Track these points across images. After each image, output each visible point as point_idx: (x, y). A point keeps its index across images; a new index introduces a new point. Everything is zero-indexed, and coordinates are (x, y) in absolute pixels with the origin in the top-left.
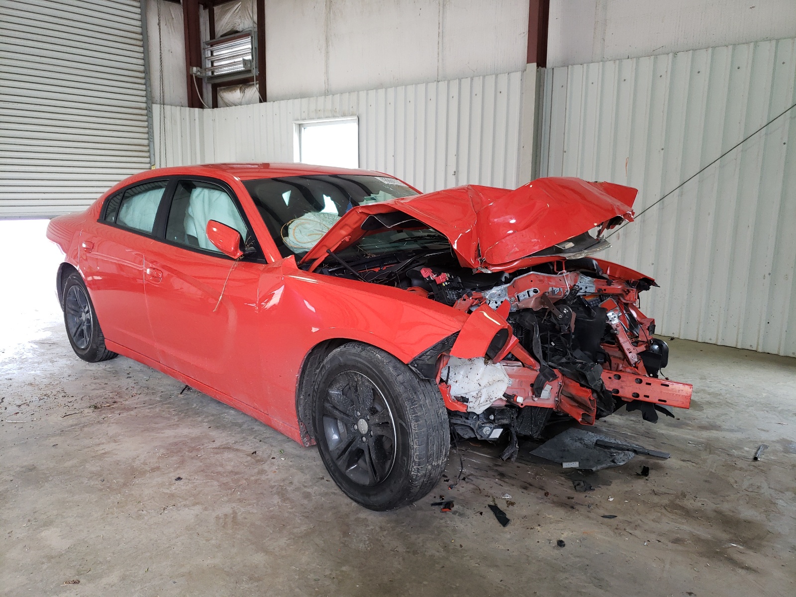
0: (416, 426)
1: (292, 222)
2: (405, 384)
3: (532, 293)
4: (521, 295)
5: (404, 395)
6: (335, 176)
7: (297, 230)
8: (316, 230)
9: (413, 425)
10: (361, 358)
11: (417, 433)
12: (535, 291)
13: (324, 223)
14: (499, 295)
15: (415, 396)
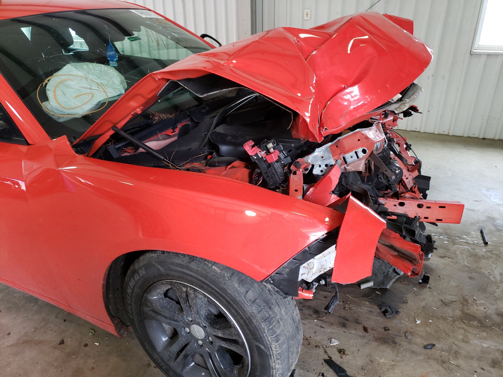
0: (277, 347)
1: (49, 81)
2: (257, 301)
3: (361, 155)
4: (348, 156)
5: (259, 316)
6: (84, 12)
7: (59, 92)
8: (82, 87)
9: (273, 346)
10: (191, 271)
11: (279, 353)
12: (364, 151)
13: (91, 77)
14: (322, 157)
15: (271, 313)
